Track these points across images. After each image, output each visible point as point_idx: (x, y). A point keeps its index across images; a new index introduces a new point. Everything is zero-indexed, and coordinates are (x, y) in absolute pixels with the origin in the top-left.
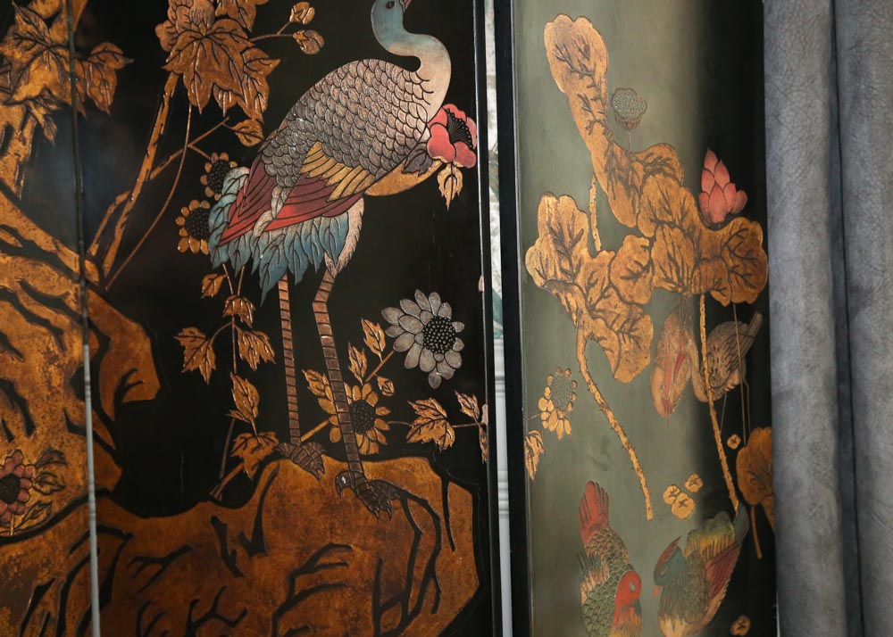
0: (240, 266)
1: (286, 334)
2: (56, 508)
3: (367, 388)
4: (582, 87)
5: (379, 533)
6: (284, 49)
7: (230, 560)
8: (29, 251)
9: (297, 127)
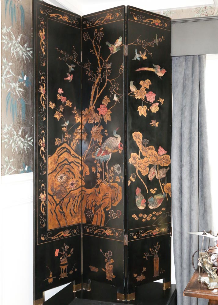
0: (99, 160)
1: (103, 168)
2: (77, 187)
3: (111, 175)
4: (138, 140)
5: (112, 192)
6: (104, 135)
7: (96, 194)
8: (76, 157)
9: (105, 144)
